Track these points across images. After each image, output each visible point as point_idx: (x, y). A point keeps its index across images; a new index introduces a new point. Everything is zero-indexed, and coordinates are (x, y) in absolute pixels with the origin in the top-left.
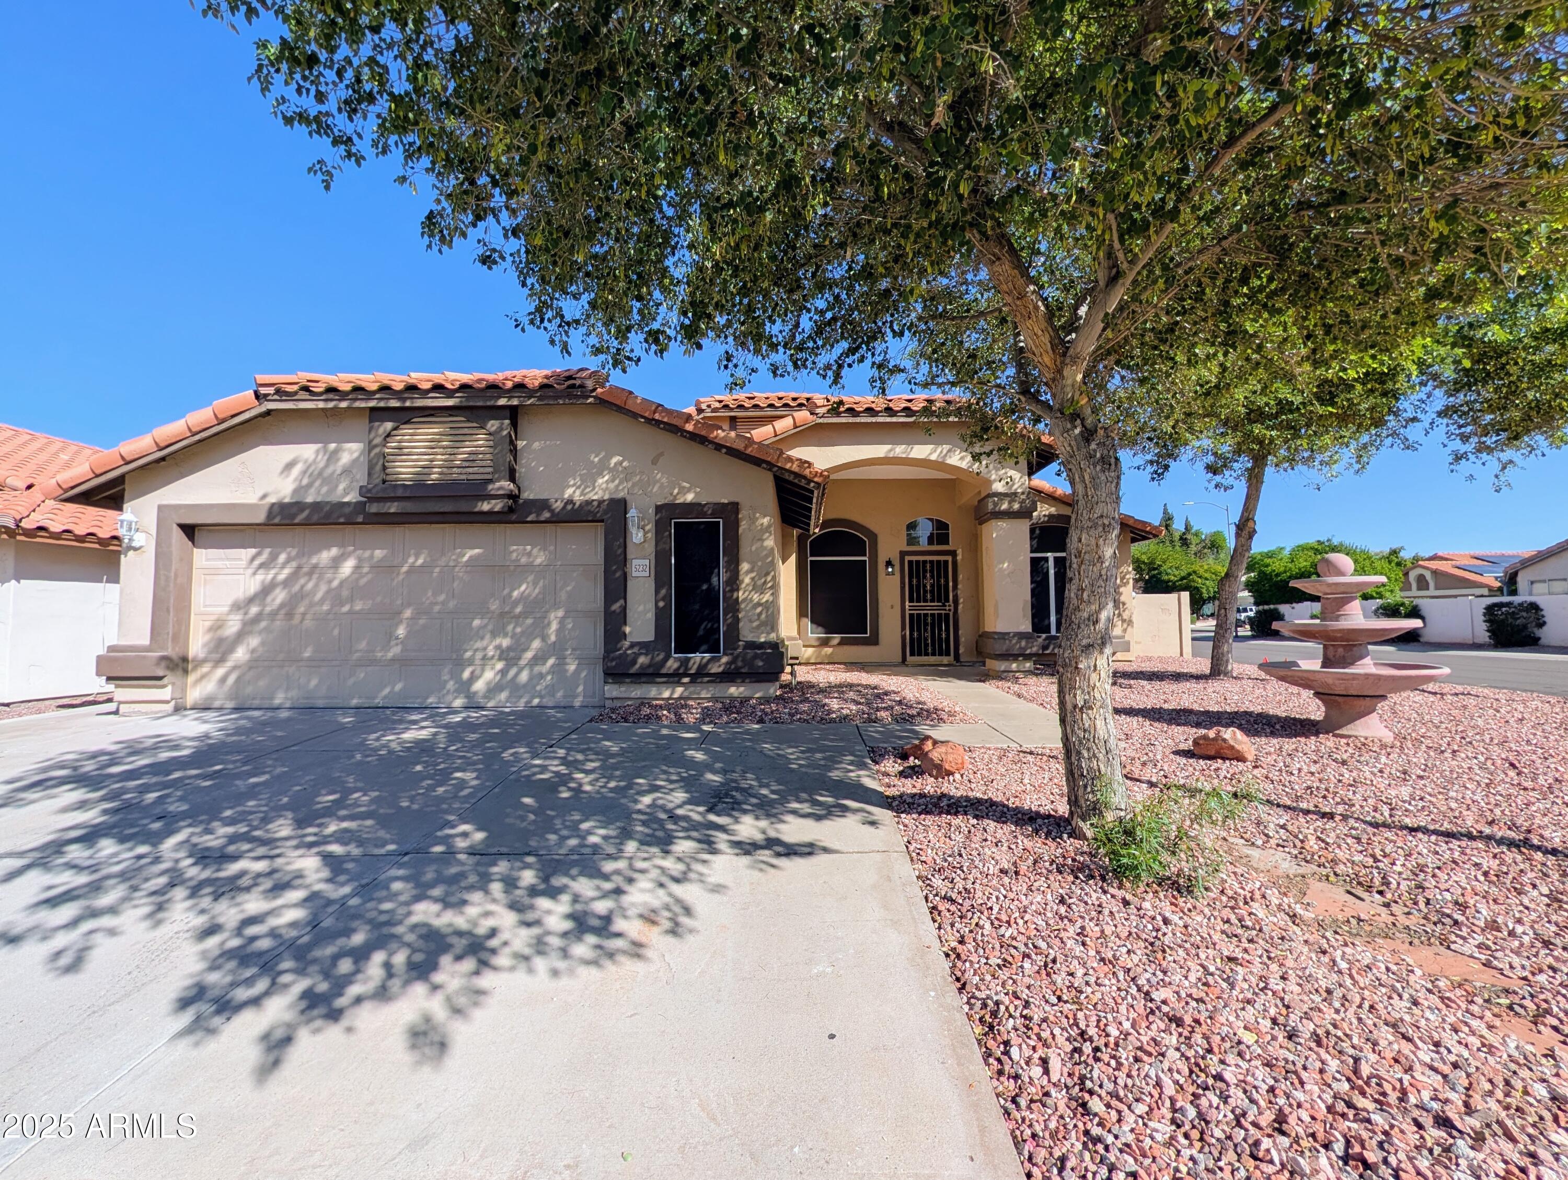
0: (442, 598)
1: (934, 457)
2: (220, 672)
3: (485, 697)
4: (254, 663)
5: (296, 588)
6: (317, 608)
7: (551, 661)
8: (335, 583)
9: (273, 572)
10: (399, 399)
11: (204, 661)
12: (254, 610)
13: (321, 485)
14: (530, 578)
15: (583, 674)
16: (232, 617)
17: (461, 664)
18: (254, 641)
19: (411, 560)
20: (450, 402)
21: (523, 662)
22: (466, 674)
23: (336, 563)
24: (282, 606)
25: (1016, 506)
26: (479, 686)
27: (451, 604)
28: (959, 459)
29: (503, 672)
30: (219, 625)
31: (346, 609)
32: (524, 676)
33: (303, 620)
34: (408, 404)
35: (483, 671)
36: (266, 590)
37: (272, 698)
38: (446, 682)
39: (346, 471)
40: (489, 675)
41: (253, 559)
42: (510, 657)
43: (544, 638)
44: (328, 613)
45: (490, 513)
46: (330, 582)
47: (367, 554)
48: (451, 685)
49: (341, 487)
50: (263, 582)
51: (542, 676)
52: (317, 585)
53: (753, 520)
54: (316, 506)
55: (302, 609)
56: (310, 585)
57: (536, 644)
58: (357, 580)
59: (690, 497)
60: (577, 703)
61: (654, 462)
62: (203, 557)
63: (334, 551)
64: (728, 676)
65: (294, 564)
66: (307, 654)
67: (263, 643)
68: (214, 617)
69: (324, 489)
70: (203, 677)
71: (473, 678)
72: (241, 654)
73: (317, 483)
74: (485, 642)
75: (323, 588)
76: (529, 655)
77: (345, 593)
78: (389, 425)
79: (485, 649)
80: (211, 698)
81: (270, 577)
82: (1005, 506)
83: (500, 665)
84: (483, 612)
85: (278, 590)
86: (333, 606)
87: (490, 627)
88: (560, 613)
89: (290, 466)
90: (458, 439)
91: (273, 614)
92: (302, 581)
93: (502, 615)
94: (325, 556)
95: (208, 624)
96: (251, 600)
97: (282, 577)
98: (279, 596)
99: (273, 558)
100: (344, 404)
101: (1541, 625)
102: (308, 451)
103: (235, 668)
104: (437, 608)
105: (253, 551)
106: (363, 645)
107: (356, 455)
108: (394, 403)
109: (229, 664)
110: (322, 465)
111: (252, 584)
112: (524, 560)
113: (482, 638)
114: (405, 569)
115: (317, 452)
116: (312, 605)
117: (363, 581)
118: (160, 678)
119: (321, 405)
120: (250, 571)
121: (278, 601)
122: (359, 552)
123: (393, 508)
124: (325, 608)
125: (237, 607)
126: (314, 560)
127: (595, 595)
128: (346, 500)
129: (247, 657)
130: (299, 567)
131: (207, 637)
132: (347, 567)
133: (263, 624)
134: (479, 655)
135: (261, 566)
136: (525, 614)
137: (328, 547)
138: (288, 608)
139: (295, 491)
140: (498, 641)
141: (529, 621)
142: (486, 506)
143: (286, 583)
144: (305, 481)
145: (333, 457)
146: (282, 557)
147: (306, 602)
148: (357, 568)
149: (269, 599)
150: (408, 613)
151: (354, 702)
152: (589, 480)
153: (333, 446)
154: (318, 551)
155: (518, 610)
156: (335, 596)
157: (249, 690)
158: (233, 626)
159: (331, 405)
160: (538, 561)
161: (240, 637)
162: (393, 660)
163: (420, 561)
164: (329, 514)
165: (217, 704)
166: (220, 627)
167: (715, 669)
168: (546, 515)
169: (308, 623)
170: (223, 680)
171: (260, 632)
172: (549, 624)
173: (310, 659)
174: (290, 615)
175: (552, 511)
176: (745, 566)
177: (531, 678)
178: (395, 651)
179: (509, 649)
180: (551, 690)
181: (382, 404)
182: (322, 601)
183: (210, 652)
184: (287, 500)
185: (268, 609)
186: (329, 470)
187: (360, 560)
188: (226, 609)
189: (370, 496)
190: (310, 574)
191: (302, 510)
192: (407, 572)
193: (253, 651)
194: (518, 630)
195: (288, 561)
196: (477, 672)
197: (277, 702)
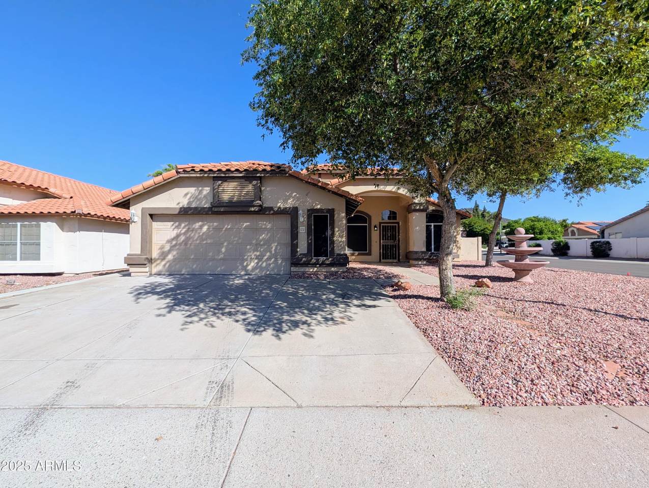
0: (236, 239)
1: (393, 190)
2: (163, 263)
3: (251, 271)
4: (174, 260)
5: (188, 235)
6: (195, 242)
7: (273, 260)
8: (201, 234)
9: (180, 230)
10: (224, 174)
11: (158, 259)
12: (174, 243)
13: (197, 201)
14: (266, 232)
15: (284, 264)
16: (167, 245)
17: (243, 260)
18: (175, 253)
19: (226, 226)
20: (241, 175)
21: (264, 260)
22: (245, 264)
23: (201, 227)
24: (183, 241)
25: (422, 208)
26: (250, 267)
27: (240, 241)
28: (403, 191)
29: (257, 263)
30: (162, 247)
31: (205, 242)
32: (264, 264)
33: (190, 246)
34: (227, 175)
35: (251, 263)
36: (178, 236)
37: (181, 271)
38: (238, 266)
39: (205, 196)
40: (252, 264)
41: (173, 225)
42: (259, 258)
43: (271, 252)
44: (199, 244)
45: (254, 211)
46: (199, 233)
47: (212, 224)
48: (240, 267)
49: (203, 202)
50: (177, 233)
51: (270, 264)
52: (195, 234)
53: (339, 214)
54: (196, 208)
55: (190, 242)
56: (193, 234)
57: (268, 254)
58: (208, 233)
59: (319, 207)
60: (282, 273)
61: (307, 195)
62: (156, 225)
63: (200, 223)
64: (332, 265)
65: (187, 227)
66: (192, 257)
67: (177, 254)
68: (161, 245)
69: (198, 203)
70: (157, 265)
71: (247, 265)
72: (170, 257)
73: (195, 201)
74: (251, 254)
75: (197, 236)
76: (266, 257)
77: (204, 237)
78: (220, 182)
79: (251, 256)
80: (161, 271)
81: (179, 231)
82: (418, 208)
83: (256, 261)
84: (251, 244)
85: (182, 236)
86: (201, 241)
87: (253, 248)
88: (276, 244)
89: (186, 195)
90: (243, 187)
91: (180, 244)
92: (190, 233)
93: (256, 245)
94: (197, 225)
95: (159, 247)
96: (173, 239)
97: (183, 231)
98: (182, 238)
99: (180, 225)
100: (206, 175)
101: (610, 249)
102: (192, 190)
103: (168, 262)
104: (235, 242)
105: (173, 223)
106: (211, 254)
107: (208, 191)
108: (223, 175)
109: (166, 260)
110: (197, 194)
111: (174, 233)
112: (263, 227)
113: (250, 252)
114: (224, 229)
115: (195, 190)
116: (193, 241)
117: (210, 233)
118: (145, 265)
119: (198, 175)
120: (172, 230)
121: (182, 240)
122: (208, 224)
123: (222, 210)
124: (198, 242)
125: (168, 241)
126: (194, 226)
127: (287, 238)
128: (205, 206)
129: (172, 258)
130: (189, 229)
131: (159, 251)
132: (205, 228)
133: (177, 247)
134: (249, 258)
135: (176, 227)
136: (264, 245)
137: (198, 222)
138: (185, 242)
139: (188, 203)
140: (255, 253)
141: (266, 247)
142: (253, 209)
143: (185, 234)
144: (191, 200)
145: (201, 192)
146: (183, 225)
147: (191, 240)
148: (208, 229)
149: (179, 239)
150: (225, 244)
151: (208, 273)
152: (285, 201)
153: (200, 188)
154: (195, 223)
155: (262, 243)
156: (201, 238)
157: (173, 269)
158: (167, 248)
159: (202, 175)
160: (268, 227)
161: (169, 252)
162: (220, 259)
163: (229, 227)
164: (200, 211)
165: (163, 273)
166: (163, 248)
167: (327, 262)
168: (272, 212)
169: (192, 247)
170: (164, 265)
171: (176, 250)
172: (272, 248)
173: (193, 258)
174: (186, 244)
175: (274, 211)
176: (336, 229)
177: (266, 265)
178: (222, 256)
179: (259, 256)
180: (273, 269)
181: (218, 175)
182: (197, 240)
183: (160, 256)
184: (185, 206)
185: (179, 242)
186: (200, 196)
187: (209, 226)
188: (165, 242)
189: (213, 206)
190: (192, 231)
191: (191, 210)
192: (225, 230)
193: (174, 256)
194: (262, 250)
195: (185, 226)
196: (248, 264)
197: (183, 272)
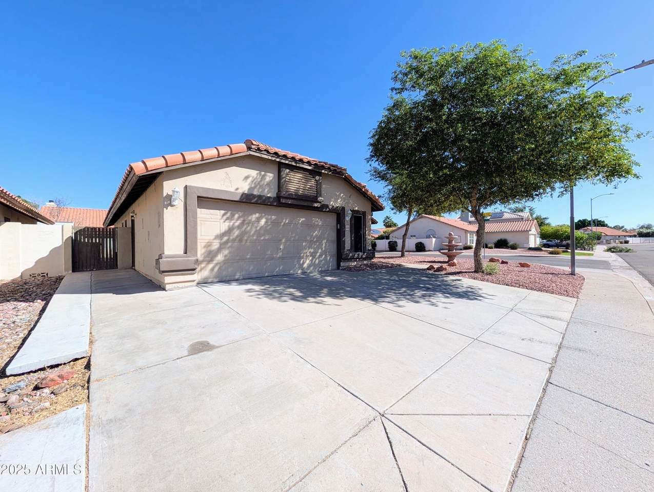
0: (294, 235)
2: (211, 266)
3: (306, 269)
5: (243, 229)
6: (251, 238)
7: (324, 256)
8: (258, 228)
9: (233, 222)
11: (203, 261)
12: (225, 238)
13: (259, 188)
14: (318, 229)
15: (331, 260)
16: (215, 241)
17: (300, 258)
21: (317, 257)
22: (302, 262)
23: (258, 220)
24: (237, 236)
26: (305, 265)
27: (297, 237)
29: (312, 260)
30: (208, 245)
31: (262, 238)
32: (317, 261)
33: (246, 242)
35: (306, 260)
36: (230, 230)
38: (296, 265)
39: (268, 184)
40: (308, 262)
41: (224, 215)
42: (313, 255)
43: (322, 249)
44: (256, 240)
46: (256, 227)
49: (266, 190)
50: (229, 226)
51: (322, 261)
52: (251, 228)
54: (260, 197)
55: (245, 238)
56: (249, 228)
57: (320, 251)
58: (266, 227)
59: (357, 208)
61: (350, 197)
62: (203, 214)
63: (257, 215)
65: (242, 219)
66: (248, 257)
68: (207, 241)
69: (260, 190)
71: (304, 263)
74: (307, 251)
75: (254, 230)
76: (318, 254)
77: (262, 232)
78: (288, 170)
79: (307, 253)
80: (206, 278)
81: (231, 224)
83: (311, 258)
84: (306, 241)
85: (235, 230)
86: (257, 237)
87: (308, 245)
88: (325, 241)
89: (247, 178)
91: (234, 240)
92: (245, 227)
93: (311, 241)
94: (254, 217)
95: (204, 244)
96: (223, 234)
97: (237, 224)
98: (236, 233)
99: (233, 215)
102: (254, 173)
103: (217, 264)
104: (292, 239)
105: (223, 212)
106: (269, 252)
107: (271, 178)
108: (293, 164)
109: (215, 262)
110: (259, 180)
111: (225, 226)
112: (316, 223)
113: (306, 249)
114: (282, 224)
115: (257, 174)
116: (249, 237)
117: (269, 227)
120: (223, 220)
123: (290, 202)
124: (255, 238)
125: (217, 237)
126: (250, 218)
127: (334, 236)
130: (244, 221)
131: (203, 251)
132: (263, 222)
133: (230, 244)
134: (305, 255)
135: (227, 219)
136: (316, 241)
137: (255, 214)
138: (240, 238)
139: (249, 189)
140: (310, 250)
141: (318, 243)
143: (238, 227)
144: (253, 186)
145: (263, 177)
146: (236, 216)
147: (247, 235)
148: (266, 222)
149: (232, 234)
150: (283, 241)
151: (266, 274)
152: (336, 201)
153: (263, 173)
154: (251, 214)
156: (258, 233)
157: (224, 273)
158: (216, 245)
160: (320, 224)
161: (219, 250)
162: (279, 258)
163: (287, 221)
164: (264, 201)
165: (210, 280)
169: (248, 244)
170: (212, 269)
171: (228, 248)
172: (323, 245)
173: (249, 259)
174: (241, 241)
175: (329, 208)
176: (367, 229)
177: (319, 262)
178: (280, 254)
179: (313, 253)
180: (324, 265)
182: (253, 235)
183: (205, 257)
184: (246, 192)
185: (231, 238)
186: (263, 182)
187: (267, 219)
189: (278, 197)
190: (248, 223)
191: (255, 198)
192: (284, 225)
193: (225, 256)
194: (315, 246)
195: (239, 218)
197: (237, 277)
